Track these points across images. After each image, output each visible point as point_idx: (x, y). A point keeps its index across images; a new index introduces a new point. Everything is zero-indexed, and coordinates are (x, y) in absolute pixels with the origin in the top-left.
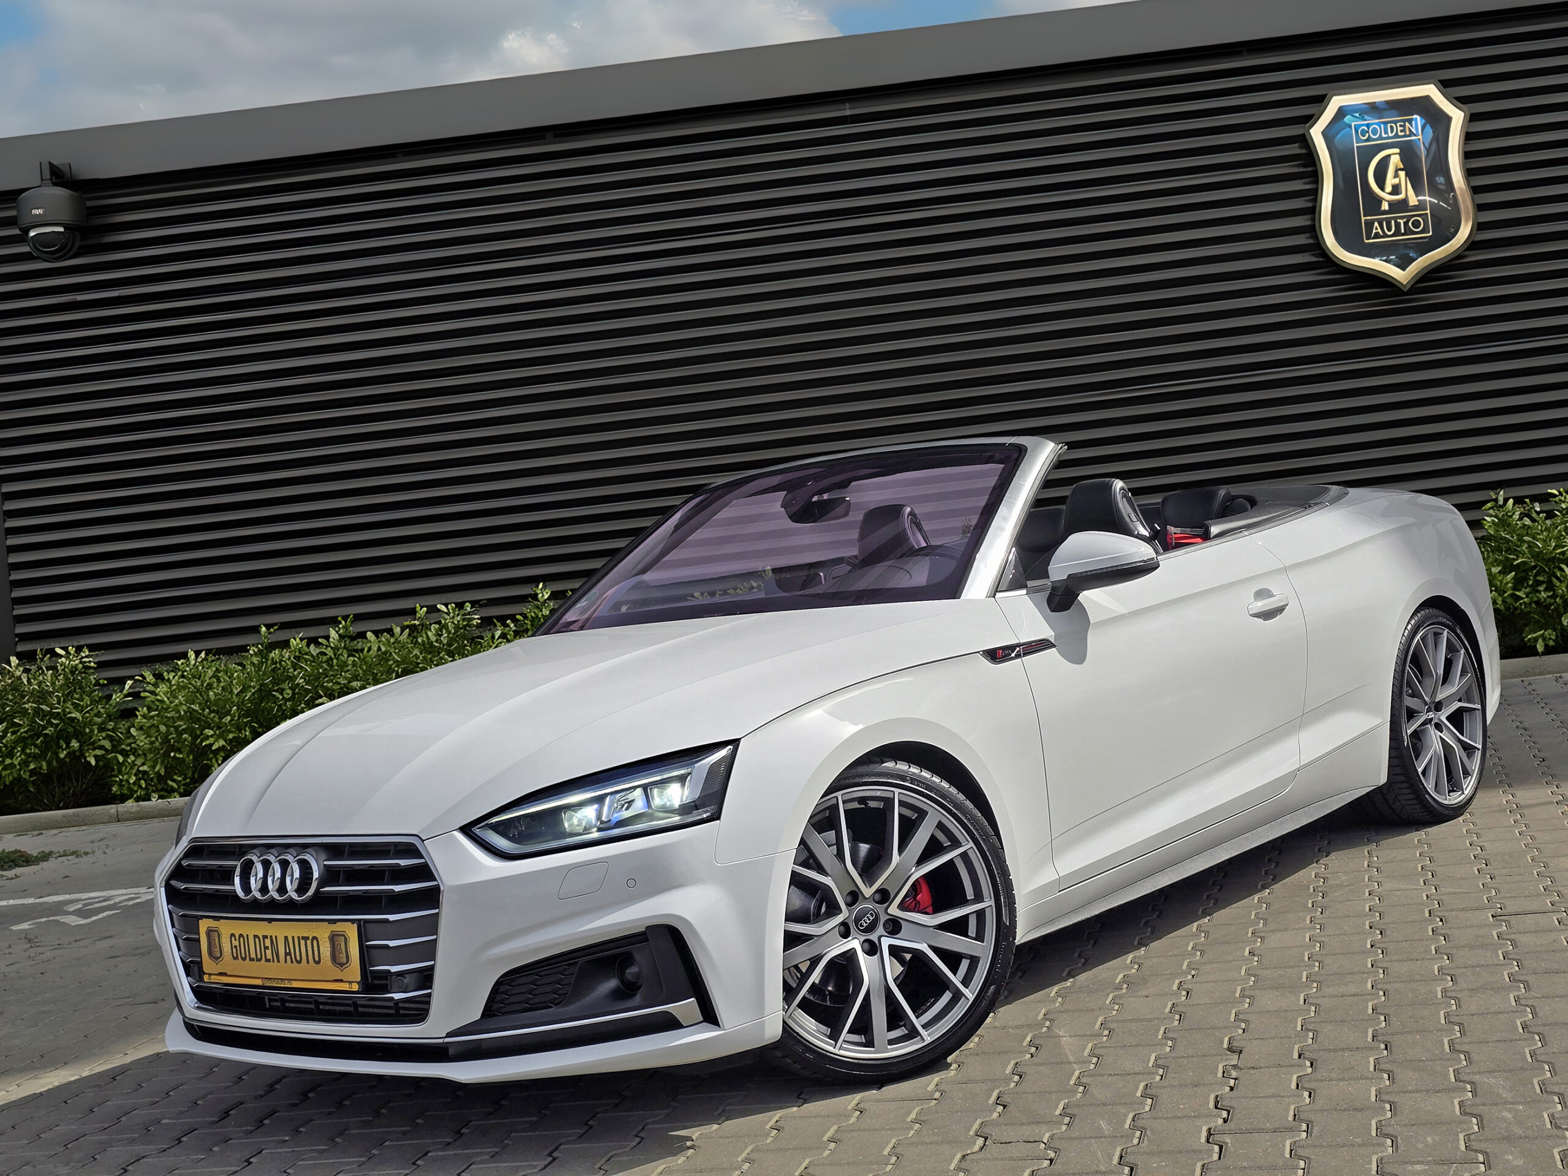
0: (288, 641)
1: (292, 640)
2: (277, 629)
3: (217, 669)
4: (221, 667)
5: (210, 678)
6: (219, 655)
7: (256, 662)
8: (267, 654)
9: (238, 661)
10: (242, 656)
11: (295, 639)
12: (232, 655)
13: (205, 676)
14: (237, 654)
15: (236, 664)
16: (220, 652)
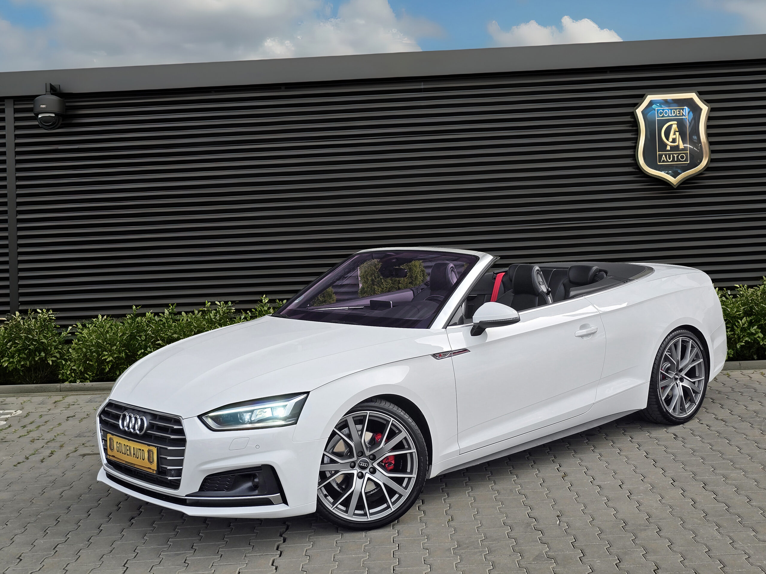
0: (146, 313)
1: (147, 313)
2: (141, 308)
3: (111, 324)
4: (113, 323)
5: (108, 328)
6: (113, 318)
7: (130, 322)
8: (135, 319)
9: (121, 321)
10: (123, 319)
11: (148, 313)
12: (119, 318)
13: (106, 327)
14: (121, 318)
15: (120, 322)
16: (113, 316)
